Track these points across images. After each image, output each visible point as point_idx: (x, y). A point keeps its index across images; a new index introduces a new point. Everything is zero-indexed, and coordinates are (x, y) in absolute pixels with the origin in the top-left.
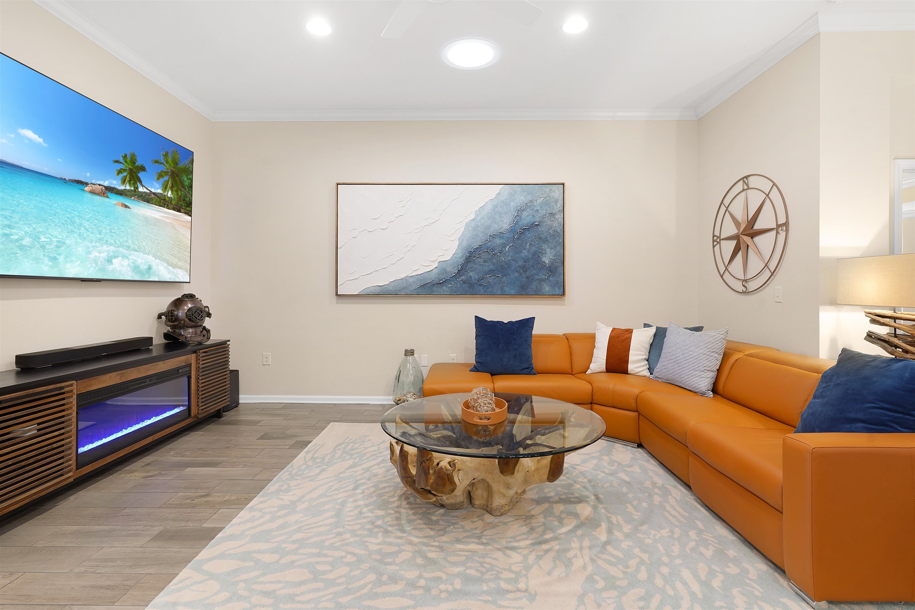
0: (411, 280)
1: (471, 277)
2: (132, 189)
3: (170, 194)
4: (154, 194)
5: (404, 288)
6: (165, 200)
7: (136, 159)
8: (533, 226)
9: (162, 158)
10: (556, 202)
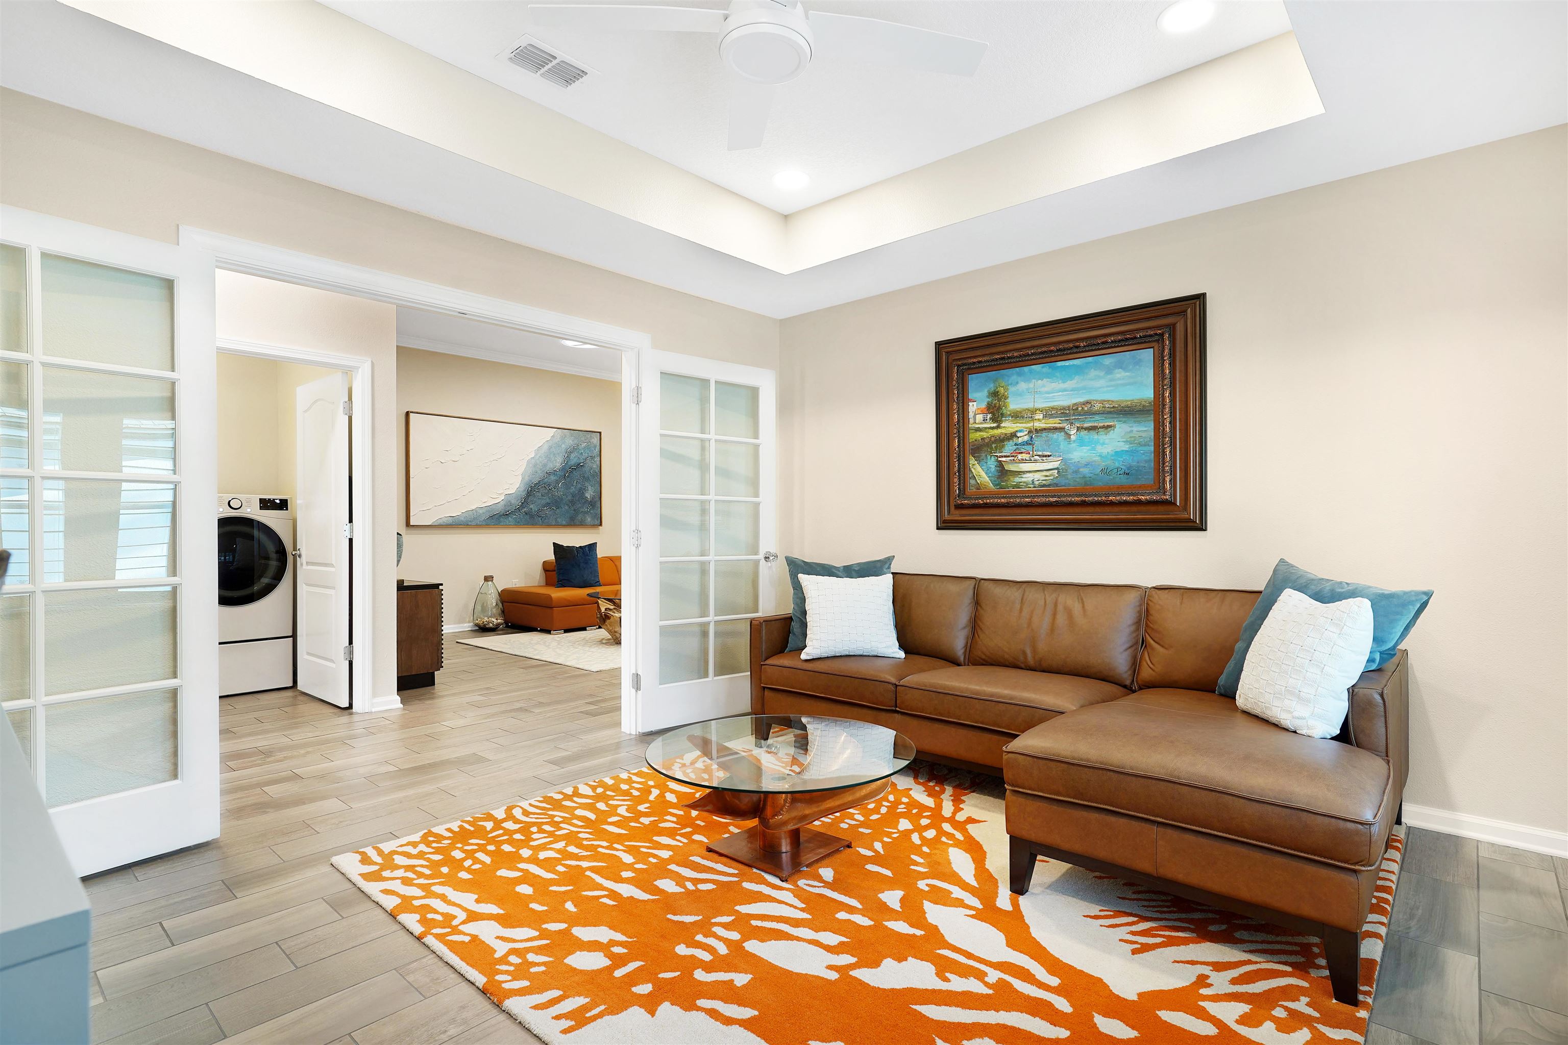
0: (481, 512)
1: (531, 509)
5: (474, 519)
8: (578, 466)
10: (595, 447)
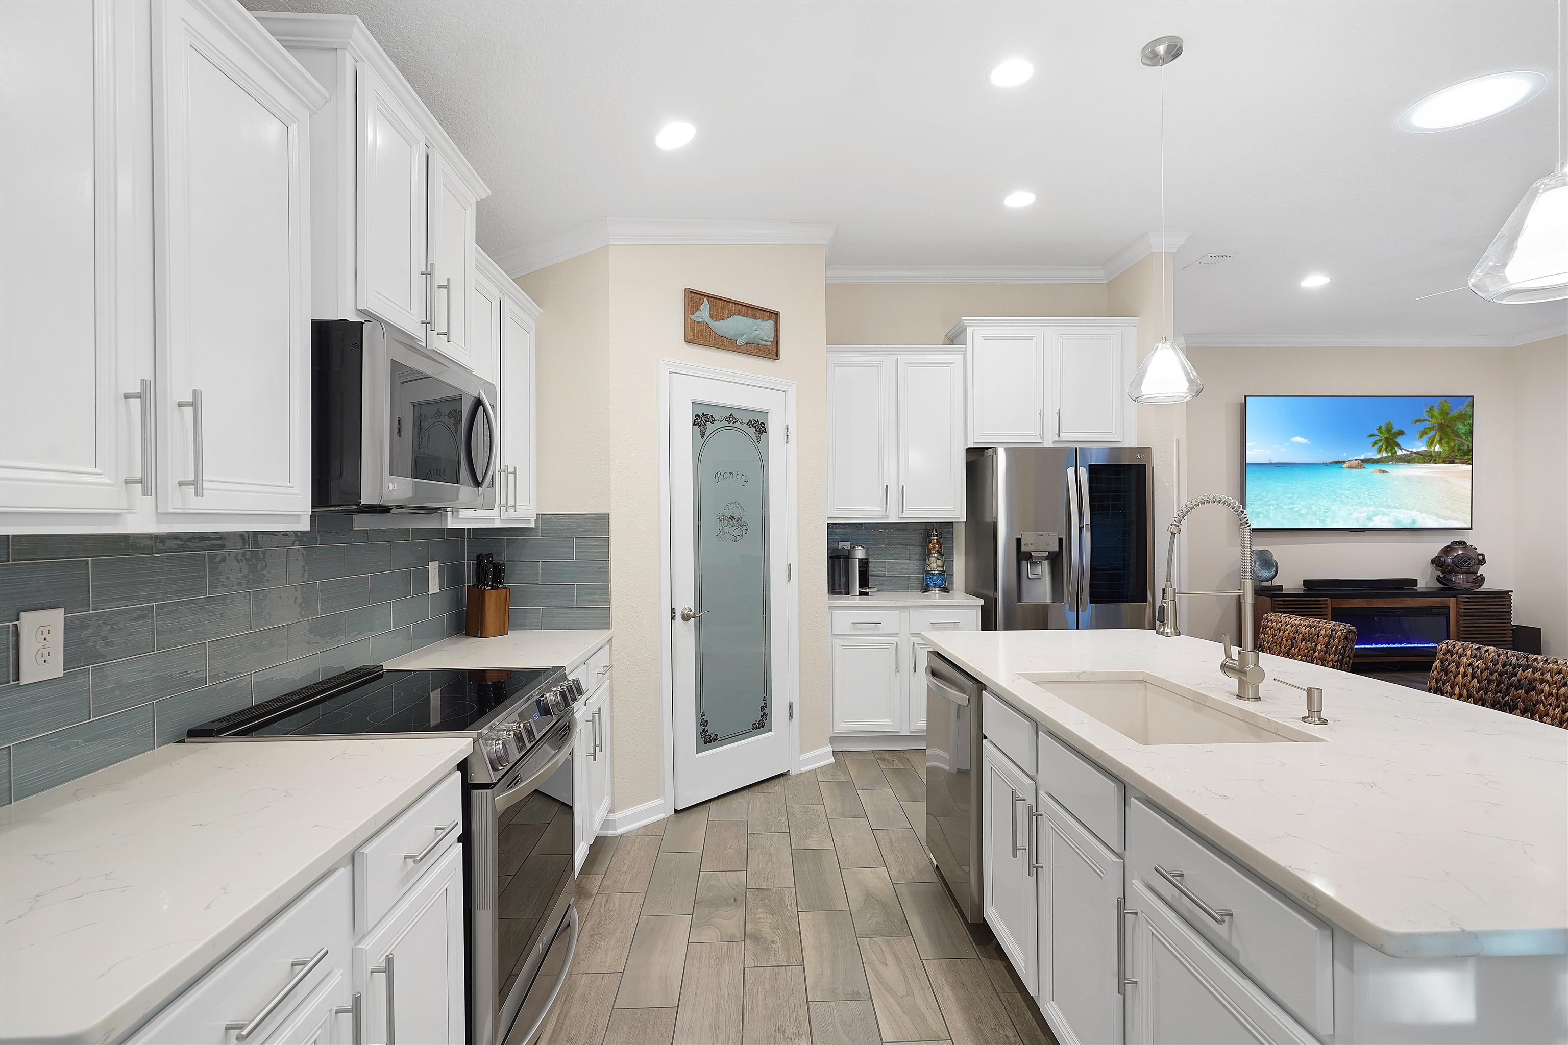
2: (1390, 454)
3: (1437, 448)
4: (1415, 453)
6: (1431, 456)
7: (1392, 426)
9: (1425, 415)
